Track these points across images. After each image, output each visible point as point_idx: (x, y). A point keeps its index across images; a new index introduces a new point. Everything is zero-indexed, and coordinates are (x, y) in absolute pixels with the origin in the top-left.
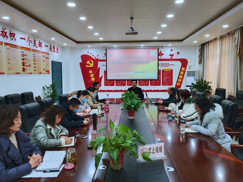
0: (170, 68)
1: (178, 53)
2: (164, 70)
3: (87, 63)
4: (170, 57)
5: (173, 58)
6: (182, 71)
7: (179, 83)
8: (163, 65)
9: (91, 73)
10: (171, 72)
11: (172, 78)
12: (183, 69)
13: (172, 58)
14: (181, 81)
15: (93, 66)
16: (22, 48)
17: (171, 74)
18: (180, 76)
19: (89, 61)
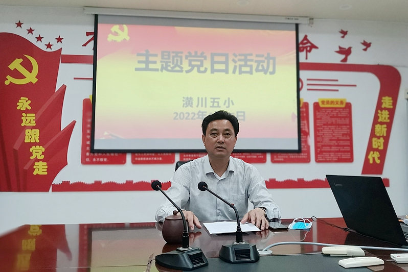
0: (343, 95)
1: (367, 45)
2: (321, 105)
3: (12, 67)
4: (338, 59)
5: (351, 60)
6: (385, 109)
7: (376, 155)
8: (316, 86)
9: (27, 111)
10: (344, 114)
11: (350, 135)
12: (387, 102)
13: (345, 60)
14: (381, 148)
15: (35, 81)
17: (347, 121)
18: (378, 127)
19: (21, 60)
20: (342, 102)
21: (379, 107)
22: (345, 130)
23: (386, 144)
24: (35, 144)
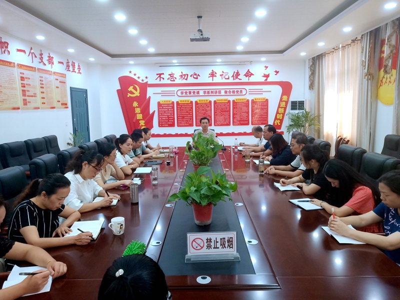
0: (265, 96)
1: (277, 72)
2: (255, 101)
3: (129, 89)
4: (263, 79)
5: (269, 80)
6: (284, 101)
7: (279, 121)
8: (253, 92)
9: (137, 107)
10: (265, 104)
11: (267, 113)
12: (285, 98)
13: (266, 80)
14: (281, 118)
15: (138, 95)
16: (20, 66)
17: (266, 107)
18: (280, 109)
19: (133, 87)
20: (264, 99)
21: (281, 100)
22: (265, 111)
23: (283, 117)
24: (141, 120)
